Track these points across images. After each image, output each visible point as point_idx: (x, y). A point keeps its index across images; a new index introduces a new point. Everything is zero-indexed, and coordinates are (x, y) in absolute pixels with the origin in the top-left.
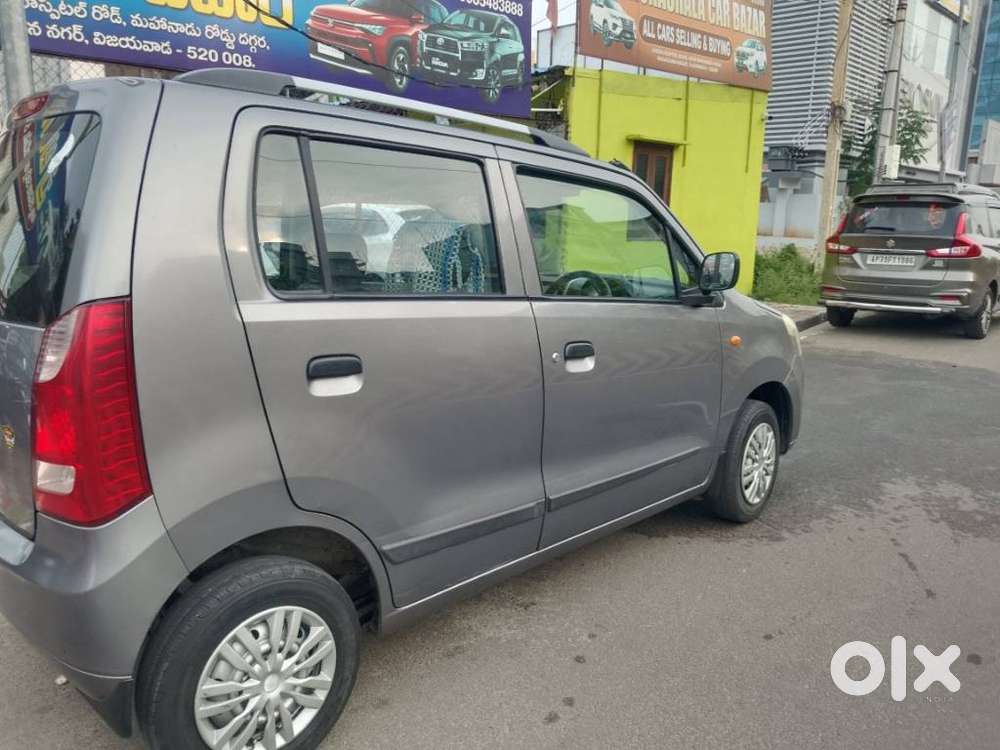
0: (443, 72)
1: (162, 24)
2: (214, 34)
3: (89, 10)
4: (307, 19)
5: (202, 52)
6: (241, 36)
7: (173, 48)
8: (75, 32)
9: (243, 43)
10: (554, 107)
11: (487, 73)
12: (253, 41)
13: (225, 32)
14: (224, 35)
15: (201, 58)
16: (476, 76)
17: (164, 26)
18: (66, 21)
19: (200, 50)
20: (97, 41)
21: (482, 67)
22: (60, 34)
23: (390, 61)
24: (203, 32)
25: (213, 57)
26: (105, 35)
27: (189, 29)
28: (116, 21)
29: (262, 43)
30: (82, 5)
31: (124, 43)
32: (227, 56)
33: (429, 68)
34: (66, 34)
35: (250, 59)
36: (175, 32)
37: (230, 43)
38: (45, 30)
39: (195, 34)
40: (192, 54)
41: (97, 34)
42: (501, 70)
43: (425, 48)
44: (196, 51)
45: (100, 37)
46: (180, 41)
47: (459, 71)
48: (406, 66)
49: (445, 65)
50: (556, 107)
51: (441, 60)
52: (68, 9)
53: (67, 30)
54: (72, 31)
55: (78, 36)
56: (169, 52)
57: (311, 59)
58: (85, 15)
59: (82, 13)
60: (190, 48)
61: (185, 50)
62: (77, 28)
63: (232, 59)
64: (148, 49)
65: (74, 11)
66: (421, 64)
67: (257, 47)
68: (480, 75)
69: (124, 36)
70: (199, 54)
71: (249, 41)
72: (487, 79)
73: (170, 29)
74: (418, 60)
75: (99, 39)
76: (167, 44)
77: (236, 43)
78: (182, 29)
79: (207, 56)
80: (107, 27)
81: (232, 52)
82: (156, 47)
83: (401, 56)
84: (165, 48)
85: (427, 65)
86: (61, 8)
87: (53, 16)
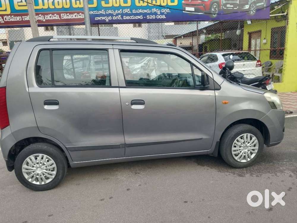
0: (232, 8)
1: (140, 11)
2: (154, 11)
3: (122, 11)
4: (182, 1)
5: (151, 16)
6: (162, 10)
7: (143, 17)
8: (119, 17)
9: (163, 12)
10: (283, 13)
11: (250, 6)
12: (165, 11)
13: (158, 10)
14: (157, 11)
15: (150, 18)
16: (245, 8)
17: (141, 11)
18: (117, 15)
19: (150, 16)
20: (124, 19)
21: (248, 4)
22: (116, 18)
23: (210, 9)
24: (151, 11)
25: (154, 17)
26: (126, 16)
27: (148, 11)
28: (129, 12)
29: (168, 11)
30: (121, 10)
31: (131, 18)
32: (158, 16)
33: (225, 8)
34: (117, 18)
35: (164, 16)
36: (144, 12)
37: (159, 12)
38: (112, 18)
39: (149, 12)
40: (148, 18)
41: (124, 17)
42: (256, 4)
43: (224, 2)
44: (149, 16)
45: (125, 17)
46: (145, 15)
47: (238, 7)
48: (217, 9)
49: (232, 6)
50: (284, 13)
51: (230, 5)
52: (118, 12)
53: (117, 17)
54: (118, 17)
55: (120, 18)
56: (142, 18)
57: (183, 13)
58: (122, 12)
59: (121, 12)
60: (148, 16)
61: (146, 17)
62: (120, 16)
63: (159, 17)
64: (137, 18)
65: (119, 12)
66: (222, 7)
67: (167, 12)
68: (247, 7)
69: (131, 16)
70: (150, 17)
71: (164, 11)
72: (250, 8)
73: (142, 12)
74: (222, 6)
75: (125, 18)
76: (142, 16)
77: (161, 12)
78: (146, 11)
79: (152, 17)
80: (127, 14)
81: (159, 15)
82: (139, 17)
83: (215, 6)
84: (141, 17)
85: (225, 7)
86: (116, 12)
87: (114, 14)
